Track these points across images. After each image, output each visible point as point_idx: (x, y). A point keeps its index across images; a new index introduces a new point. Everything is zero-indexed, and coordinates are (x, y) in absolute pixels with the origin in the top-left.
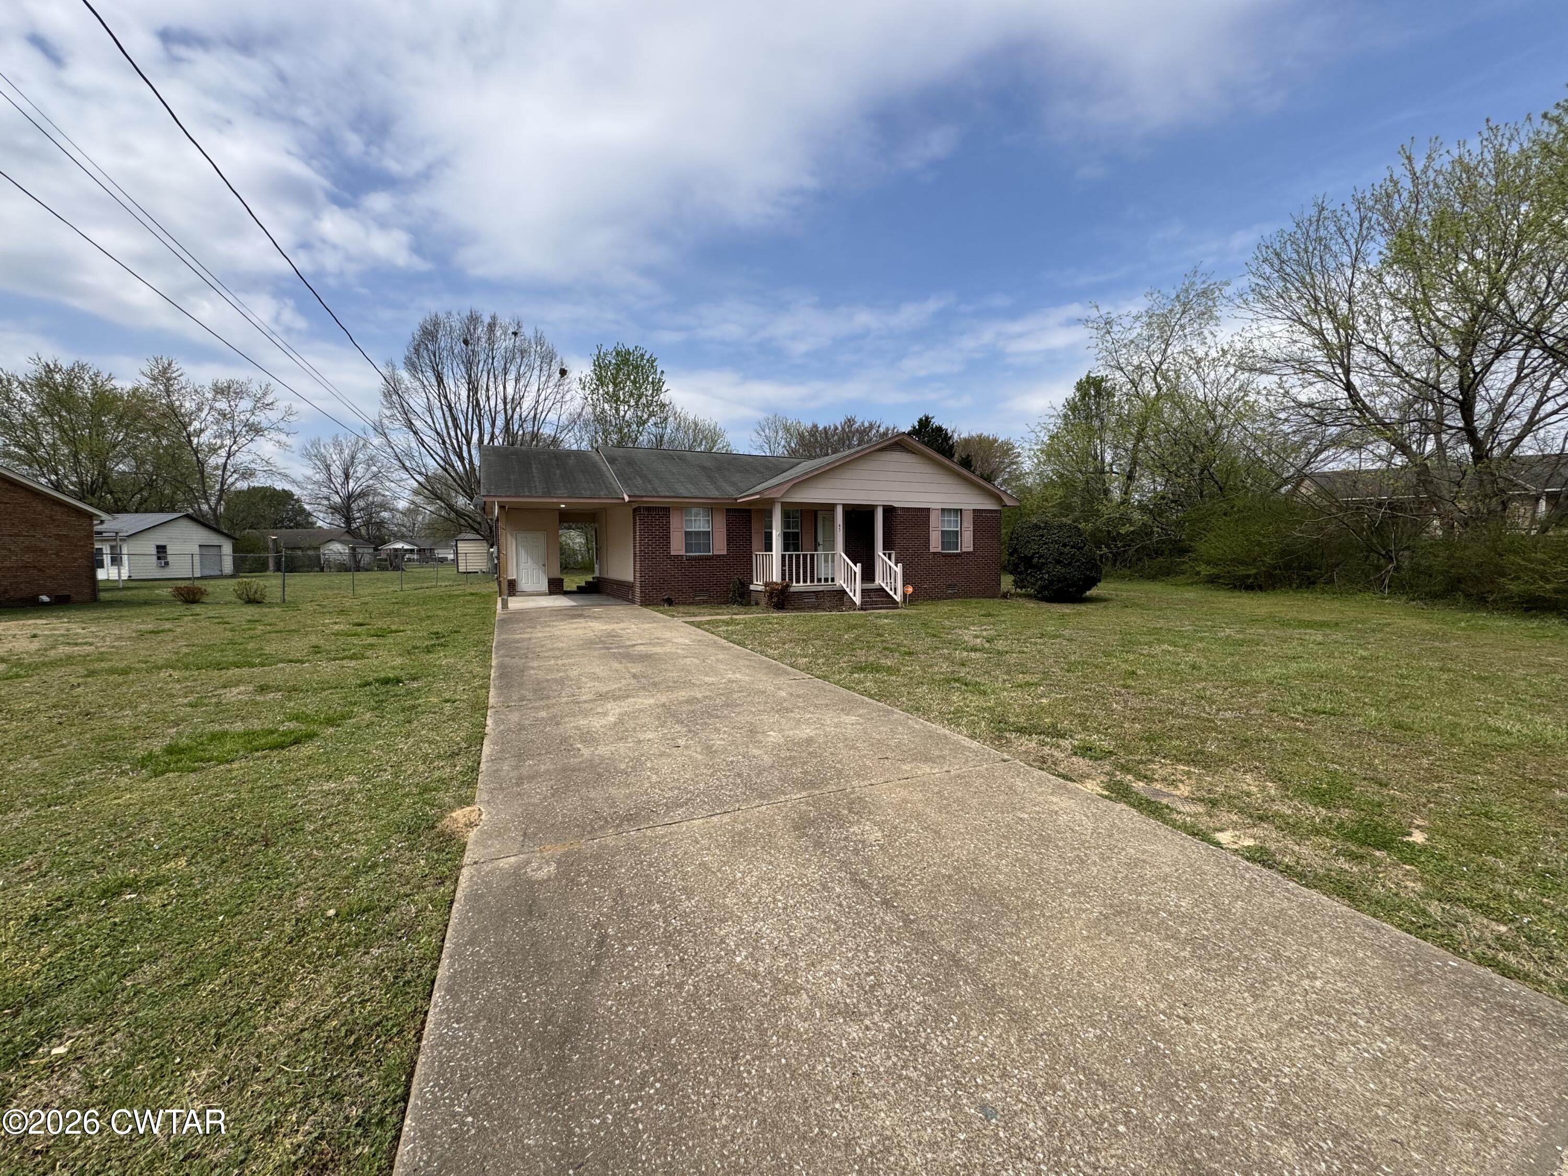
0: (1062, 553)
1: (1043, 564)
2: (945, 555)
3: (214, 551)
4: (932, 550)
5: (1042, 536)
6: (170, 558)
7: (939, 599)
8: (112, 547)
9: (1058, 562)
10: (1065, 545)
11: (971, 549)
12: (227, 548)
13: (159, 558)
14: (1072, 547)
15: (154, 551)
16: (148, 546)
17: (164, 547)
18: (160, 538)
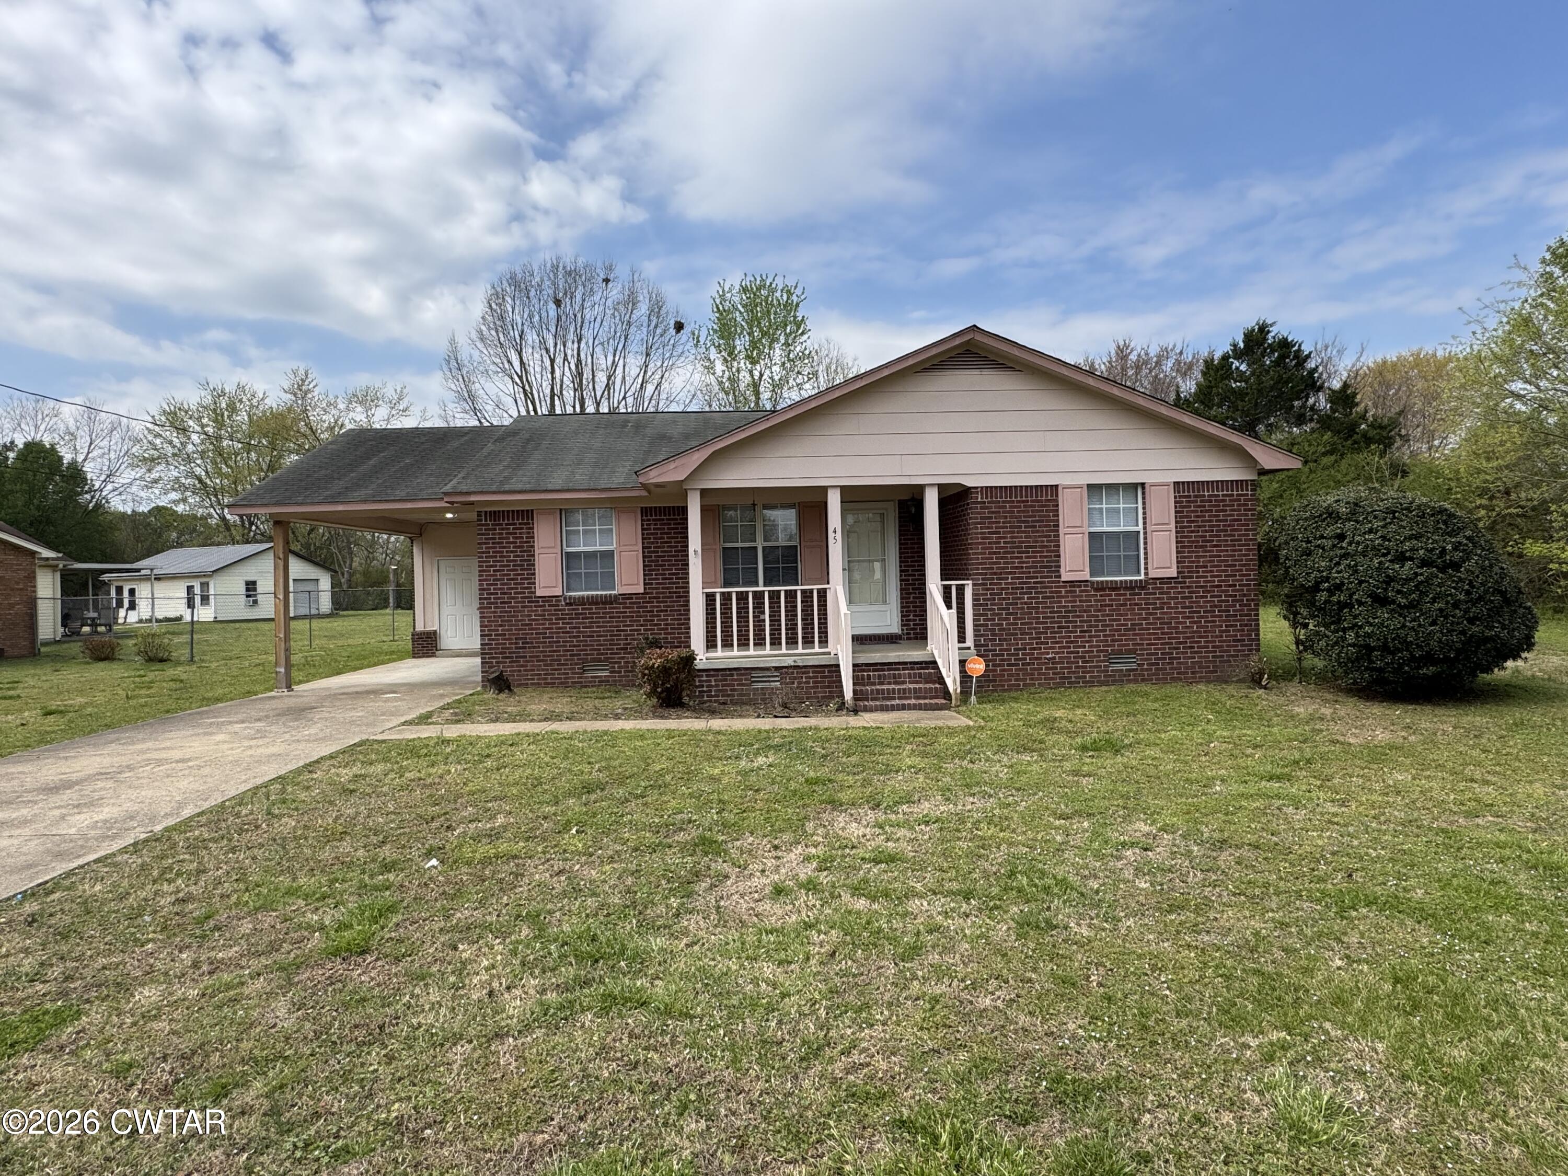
0: (1390, 580)
1: (1342, 605)
2: (1101, 588)
3: (310, 587)
4: (1065, 577)
5: (1341, 537)
6: (259, 597)
7: (1090, 684)
8: (202, 584)
9: (1380, 601)
10: (1401, 558)
11: (1173, 573)
12: (325, 582)
13: (248, 596)
14: (1424, 563)
15: (242, 589)
16: (234, 583)
17: (254, 583)
18: (249, 572)
